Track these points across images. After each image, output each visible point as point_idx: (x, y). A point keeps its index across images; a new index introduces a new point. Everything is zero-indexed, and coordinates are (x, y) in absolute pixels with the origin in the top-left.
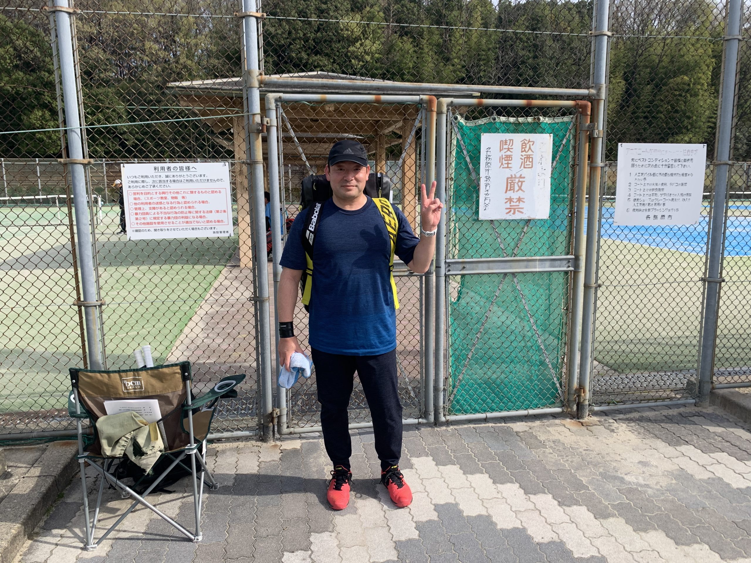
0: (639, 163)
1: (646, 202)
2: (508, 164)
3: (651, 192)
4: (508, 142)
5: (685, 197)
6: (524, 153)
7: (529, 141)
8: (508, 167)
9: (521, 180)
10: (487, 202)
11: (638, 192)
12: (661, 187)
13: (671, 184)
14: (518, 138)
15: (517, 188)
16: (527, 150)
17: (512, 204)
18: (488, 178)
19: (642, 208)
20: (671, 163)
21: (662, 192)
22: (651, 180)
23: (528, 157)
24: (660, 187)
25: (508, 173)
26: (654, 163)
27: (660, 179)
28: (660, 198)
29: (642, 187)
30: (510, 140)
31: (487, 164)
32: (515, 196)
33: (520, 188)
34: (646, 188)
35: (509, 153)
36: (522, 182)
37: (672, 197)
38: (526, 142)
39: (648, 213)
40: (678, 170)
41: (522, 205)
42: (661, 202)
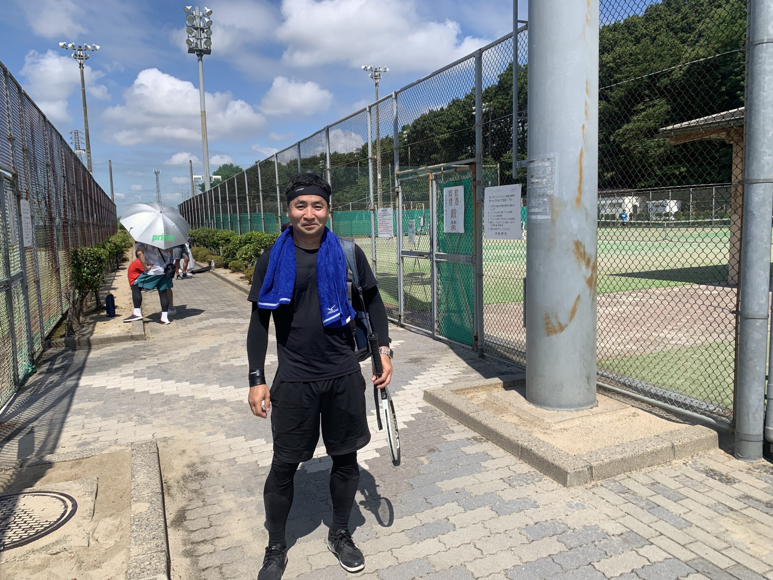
0: (492, 199)
1: (495, 224)
2: (451, 203)
3: (497, 218)
5: (512, 221)
6: (456, 197)
7: (457, 190)
8: (451, 205)
9: (456, 211)
11: (492, 218)
13: (505, 212)
14: (453, 188)
15: (454, 216)
16: (456, 195)
17: (453, 224)
18: (446, 211)
19: (494, 227)
20: (505, 198)
21: (501, 217)
22: (497, 209)
23: (457, 199)
24: (500, 214)
25: (452, 208)
26: (497, 199)
27: (500, 209)
28: (500, 221)
29: (493, 214)
30: (451, 190)
31: (446, 203)
32: (454, 220)
33: (456, 216)
34: (495, 214)
35: (451, 198)
39: (495, 231)
40: (508, 202)
41: (456, 225)
42: (501, 224)
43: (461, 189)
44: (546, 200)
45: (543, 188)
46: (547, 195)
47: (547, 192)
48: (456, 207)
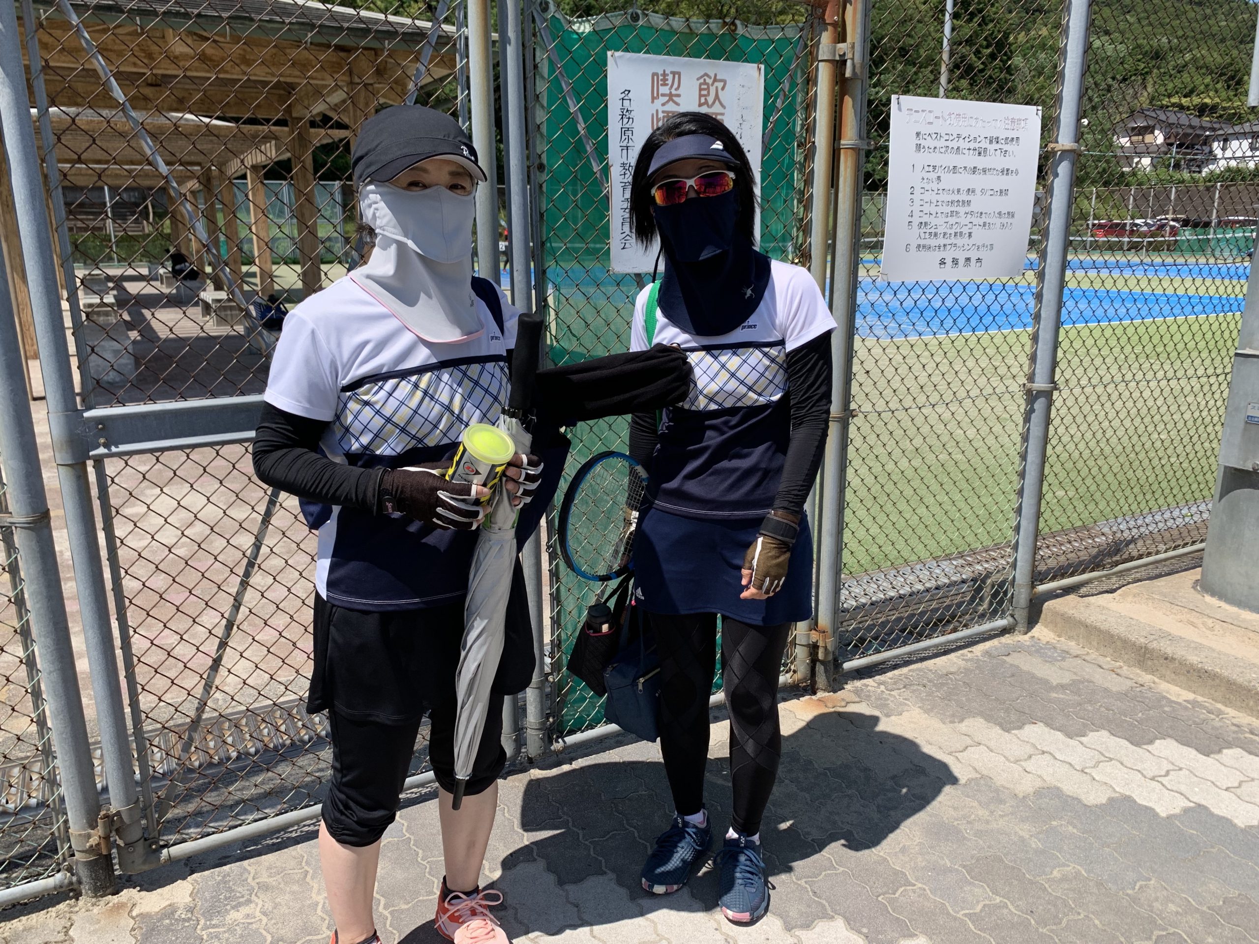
0: (929, 142)
1: (940, 230)
3: (949, 209)
4: (670, 77)
5: (1004, 221)
7: (715, 80)
11: (926, 208)
12: (966, 198)
13: (983, 191)
14: (691, 67)
16: (710, 99)
18: (627, 168)
19: (933, 242)
20: (985, 144)
21: (967, 209)
22: (950, 181)
24: (964, 197)
26: (955, 145)
27: (964, 181)
28: (963, 220)
29: (934, 198)
30: (674, 73)
31: (624, 131)
34: (941, 198)
35: (671, 107)
37: (984, 219)
38: (709, 81)
39: (940, 255)
40: (994, 161)
42: (965, 230)
43: (744, 75)
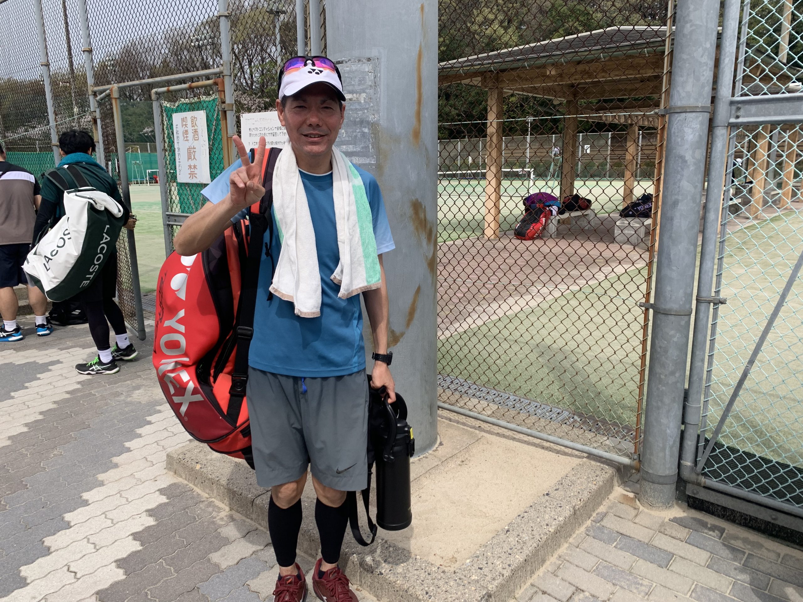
0: (253, 132)
2: (187, 137)
4: (185, 119)
6: (193, 128)
7: (194, 118)
8: (187, 140)
9: (194, 150)
10: (180, 168)
14: (189, 115)
15: (193, 157)
16: (194, 125)
17: (192, 170)
18: (179, 149)
23: (196, 131)
25: (188, 144)
26: (263, 132)
30: (185, 117)
31: (178, 137)
32: (192, 163)
33: (194, 158)
35: (186, 129)
36: (195, 152)
40: (280, 138)
41: (196, 171)
43: (201, 116)
44: (366, 130)
45: (360, 110)
46: (368, 123)
47: (368, 116)
48: (196, 144)
